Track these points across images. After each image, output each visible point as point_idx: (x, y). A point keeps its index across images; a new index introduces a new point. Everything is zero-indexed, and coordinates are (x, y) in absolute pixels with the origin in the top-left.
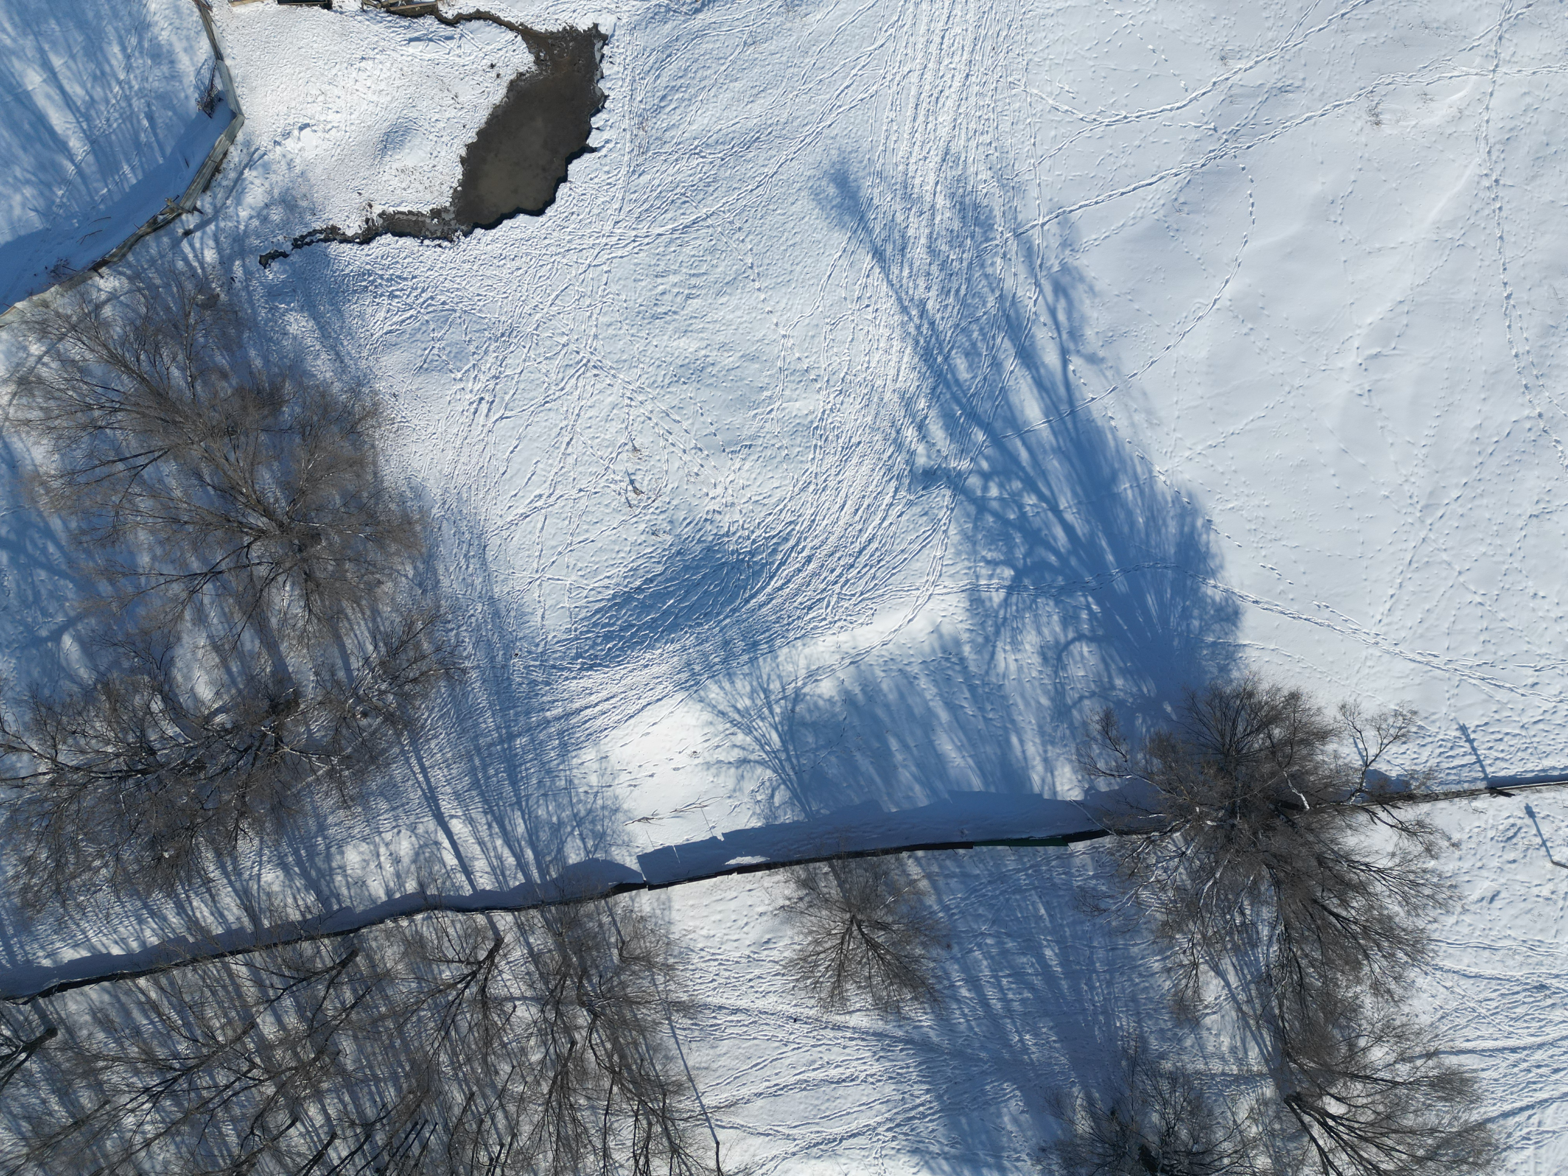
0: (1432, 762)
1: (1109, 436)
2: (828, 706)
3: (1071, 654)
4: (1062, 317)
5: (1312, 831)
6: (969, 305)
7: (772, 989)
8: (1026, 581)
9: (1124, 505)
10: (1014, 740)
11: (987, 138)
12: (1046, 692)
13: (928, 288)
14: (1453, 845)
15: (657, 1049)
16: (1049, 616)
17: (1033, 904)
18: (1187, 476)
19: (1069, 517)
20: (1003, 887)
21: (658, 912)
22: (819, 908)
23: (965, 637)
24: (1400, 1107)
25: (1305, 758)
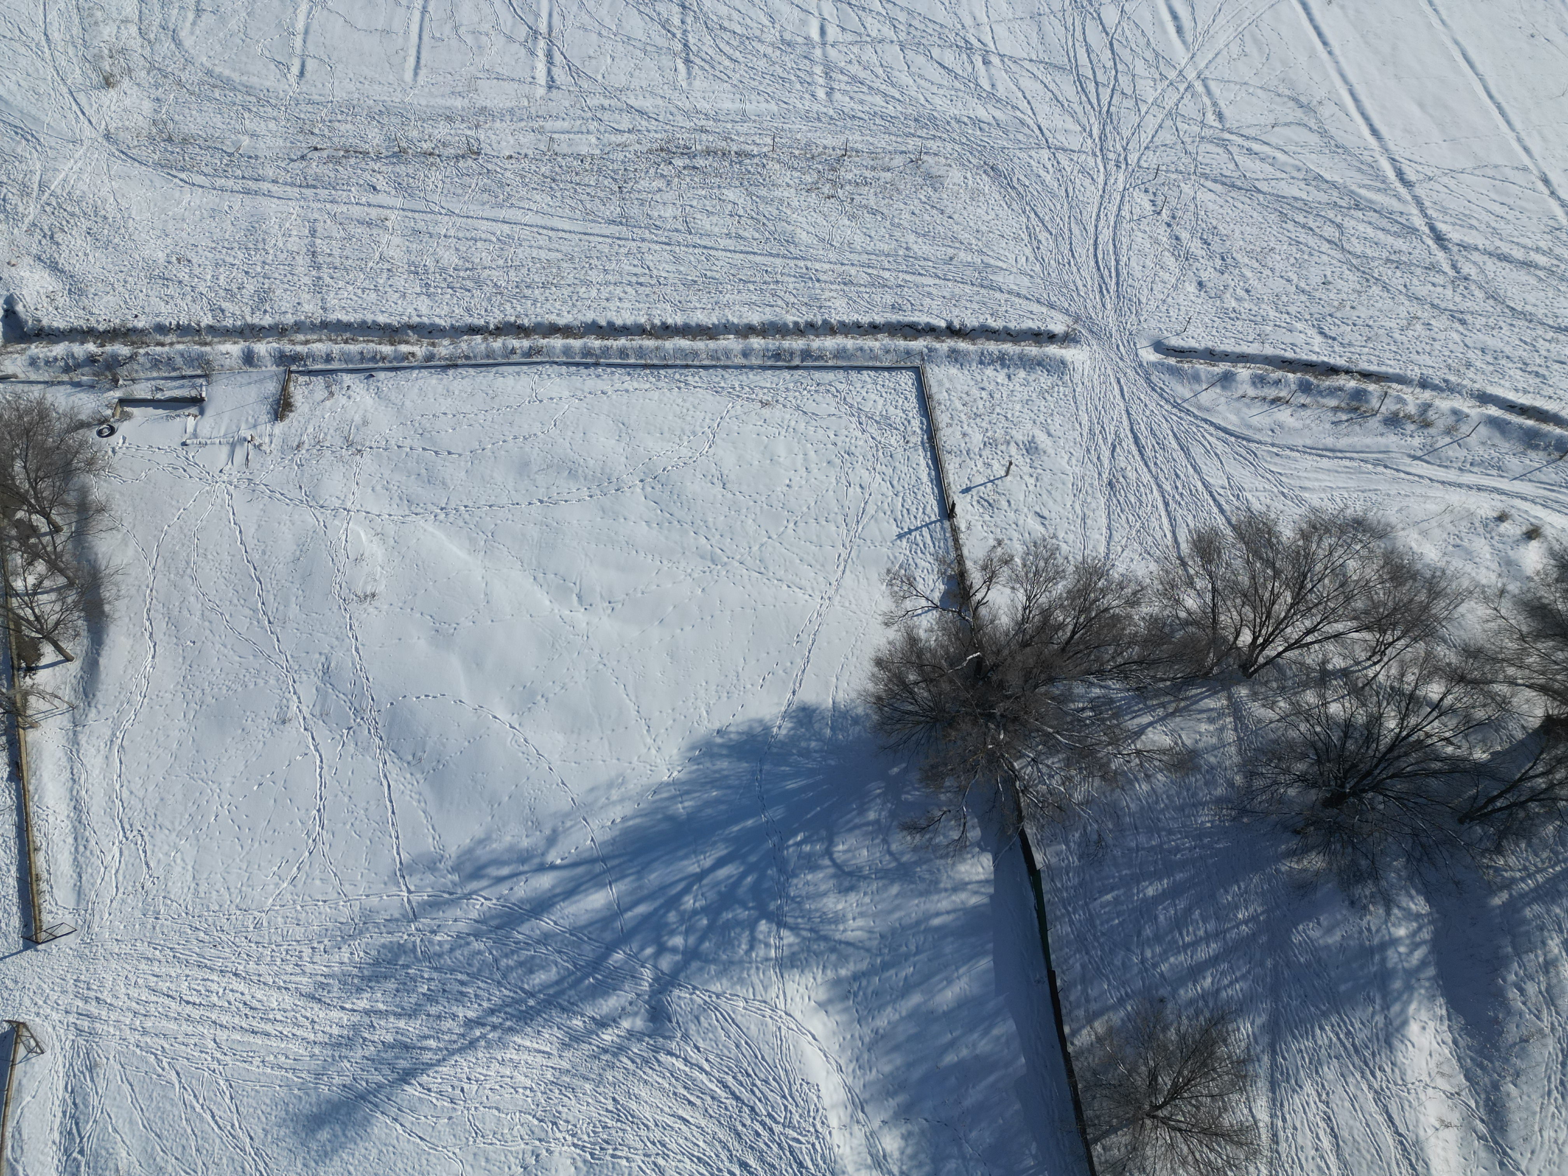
0: (930, 559)
1: (631, 823)
2: (912, 1141)
3: (845, 862)
4: (505, 871)
5: (999, 652)
6: (479, 970)
8: (772, 906)
9: (700, 809)
10: (936, 922)
11: (307, 951)
12: (885, 887)
13: (454, 1016)
14: (1000, 544)
16: (807, 883)
17: (1103, 906)
18: (675, 751)
19: (708, 863)
20: (1090, 937)
22: (1144, 1158)
23: (830, 974)
24: (1234, 587)
25: (934, 656)
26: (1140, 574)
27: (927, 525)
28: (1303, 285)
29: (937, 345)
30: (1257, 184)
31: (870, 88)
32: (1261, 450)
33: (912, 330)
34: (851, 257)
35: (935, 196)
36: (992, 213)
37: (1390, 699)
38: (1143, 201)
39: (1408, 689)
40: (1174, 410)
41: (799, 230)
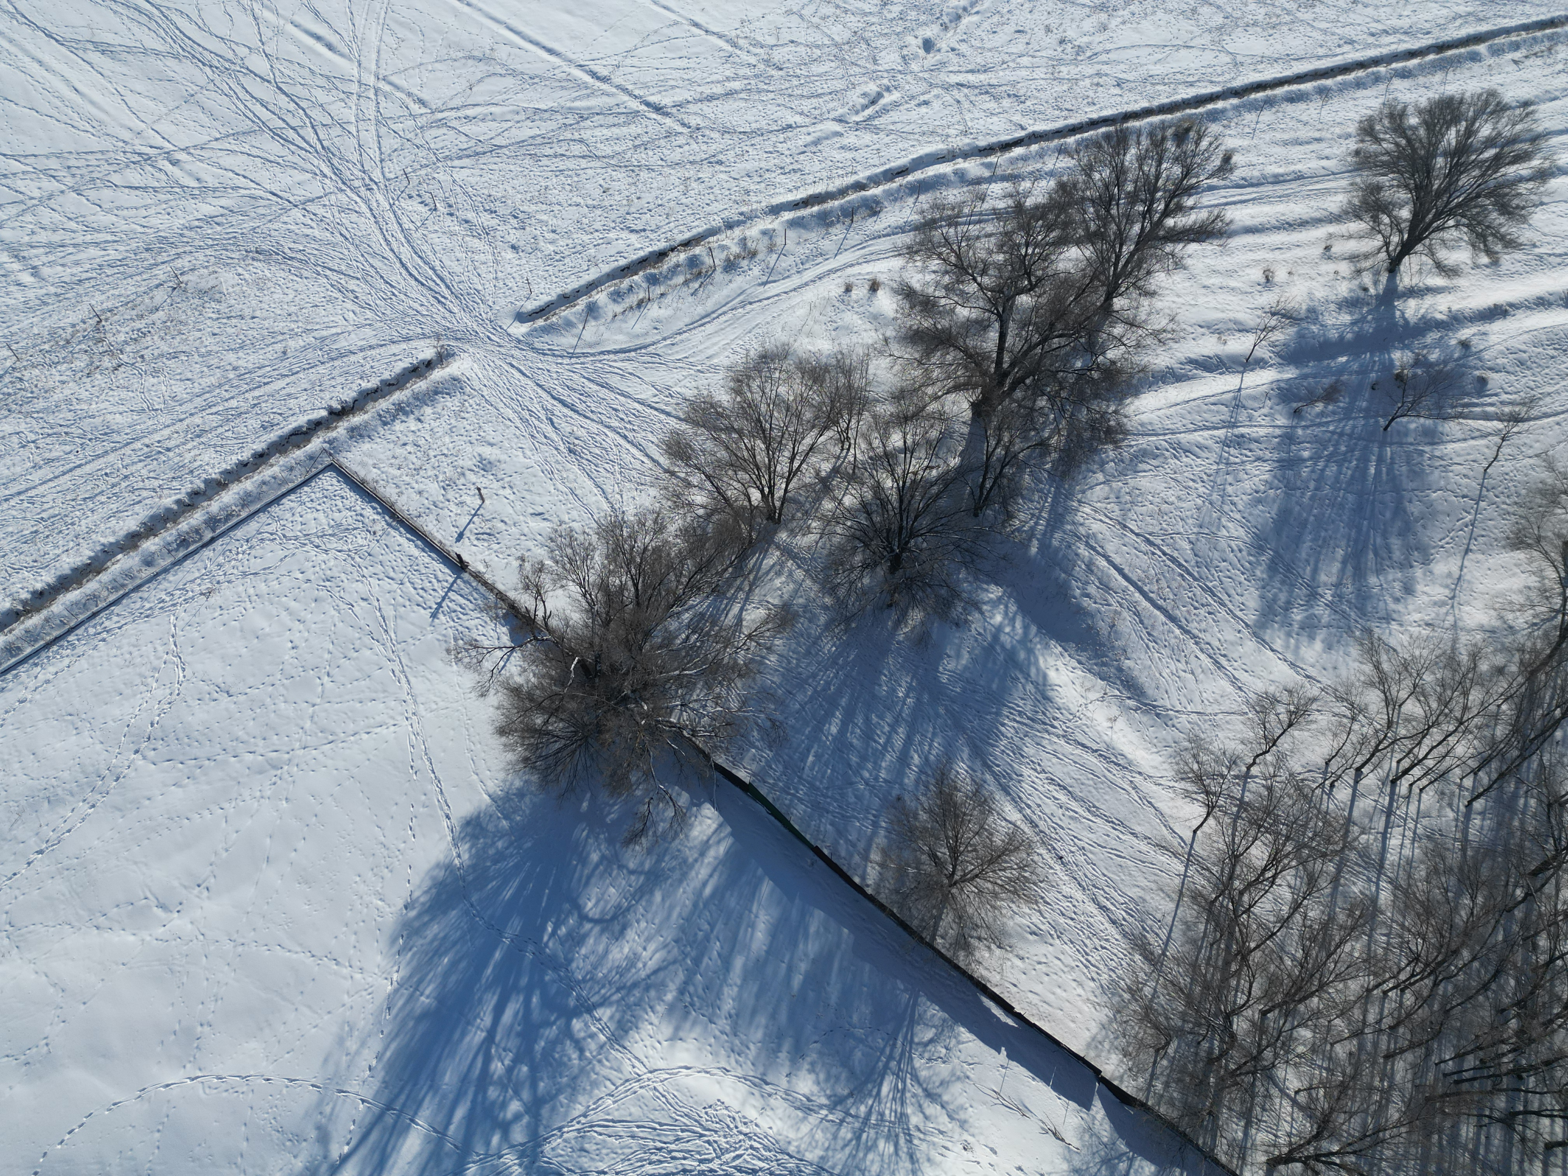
0: (475, 614)
1: (388, 1054)
2: (818, 1067)
3: (602, 912)
7: (1060, 896)
8: (572, 1002)
9: (443, 984)
10: (708, 891)
12: (650, 902)
14: (523, 560)
15: (1193, 942)
16: (586, 957)
18: (379, 958)
19: (487, 1021)
20: (821, 799)
21: (1107, 1045)
22: (971, 918)
23: (660, 1008)
24: (720, 465)
25: (542, 688)
26: (647, 504)
27: (450, 589)
28: (590, 202)
29: (333, 434)
30: (494, 142)
31: (75, 245)
32: (659, 348)
33: (300, 436)
34: (184, 408)
35: (223, 307)
36: (290, 291)
37: (874, 466)
38: (413, 206)
39: (880, 451)
40: (573, 360)
41: (109, 417)
